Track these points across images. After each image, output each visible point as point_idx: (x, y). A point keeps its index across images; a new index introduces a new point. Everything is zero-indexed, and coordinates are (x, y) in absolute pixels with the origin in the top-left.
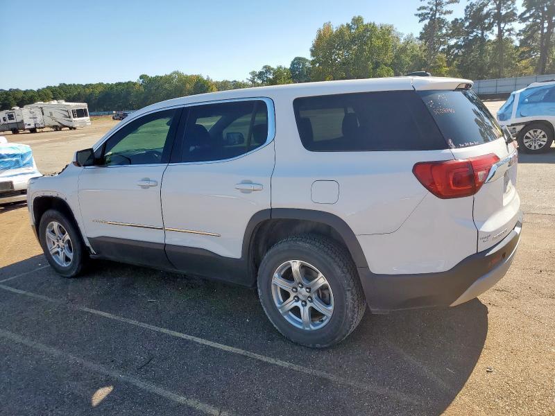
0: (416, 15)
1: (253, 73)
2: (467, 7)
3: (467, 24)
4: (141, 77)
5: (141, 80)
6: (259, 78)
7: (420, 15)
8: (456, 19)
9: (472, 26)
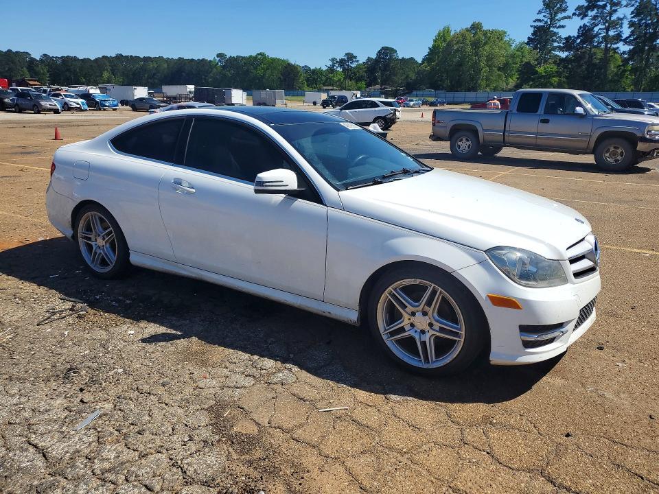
0: (532, 26)
1: (333, 60)
2: (580, 27)
3: (579, 41)
4: (218, 56)
5: (218, 59)
6: (340, 66)
7: (535, 27)
8: (570, 36)
9: (583, 42)
